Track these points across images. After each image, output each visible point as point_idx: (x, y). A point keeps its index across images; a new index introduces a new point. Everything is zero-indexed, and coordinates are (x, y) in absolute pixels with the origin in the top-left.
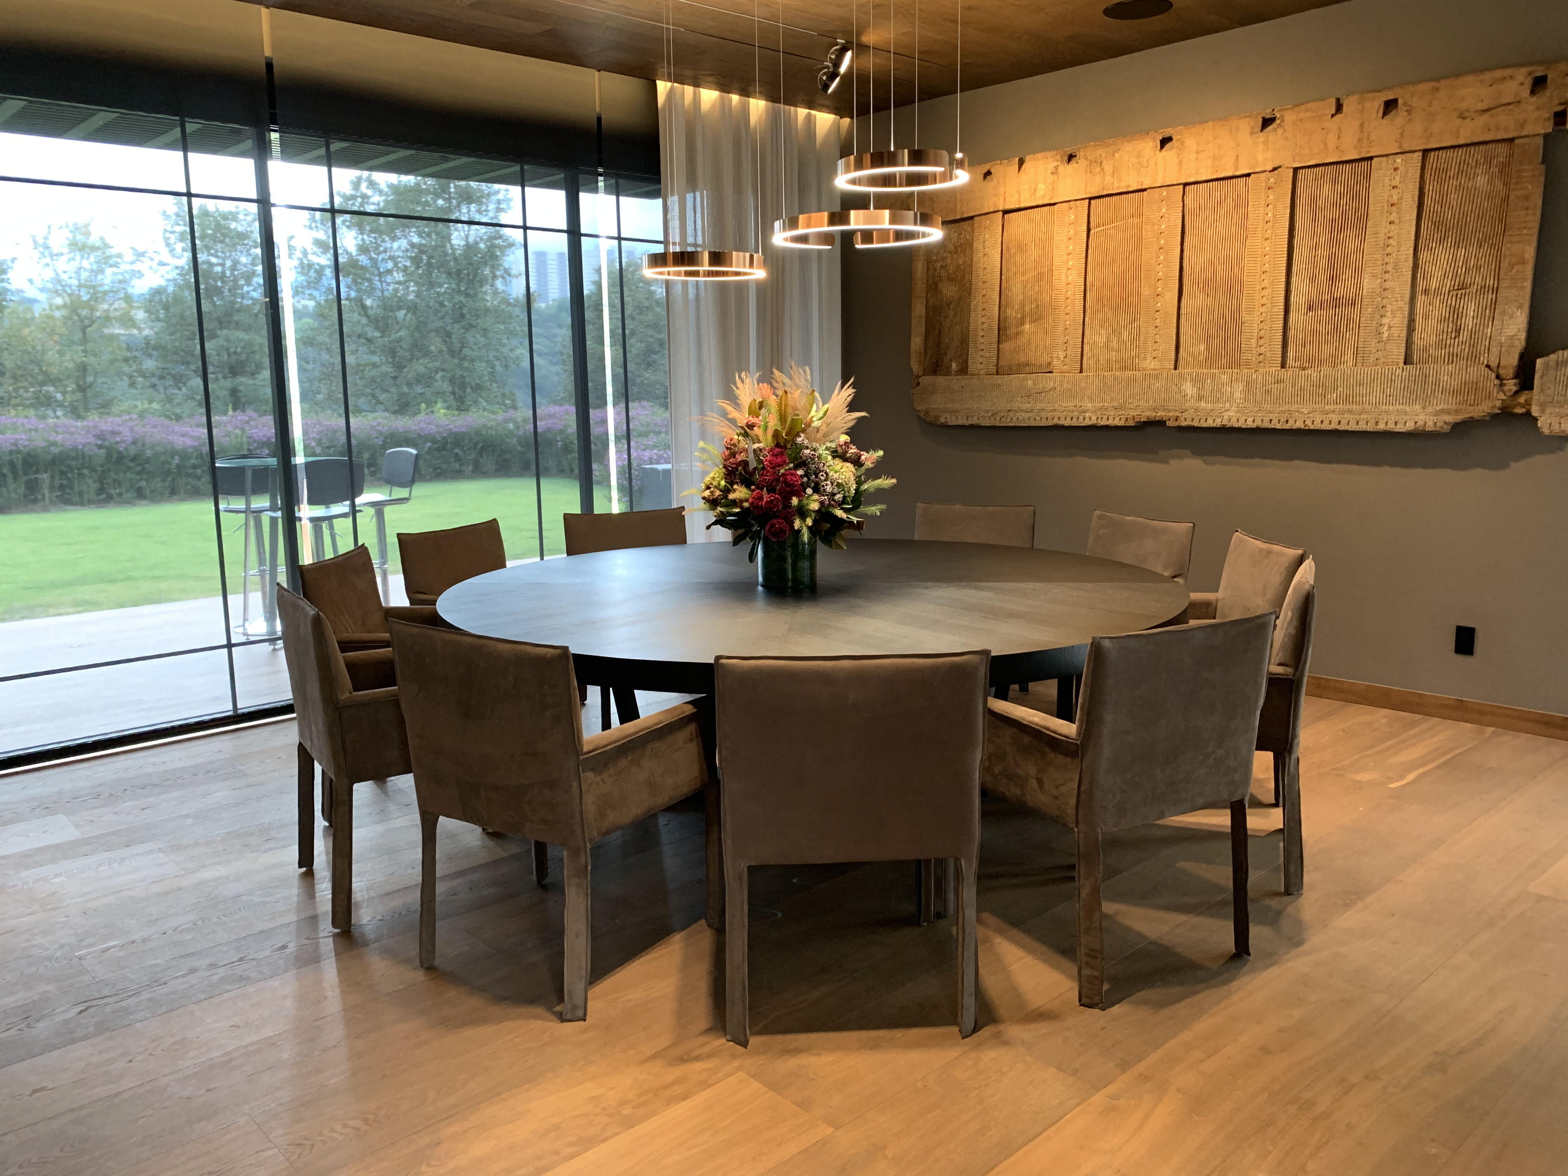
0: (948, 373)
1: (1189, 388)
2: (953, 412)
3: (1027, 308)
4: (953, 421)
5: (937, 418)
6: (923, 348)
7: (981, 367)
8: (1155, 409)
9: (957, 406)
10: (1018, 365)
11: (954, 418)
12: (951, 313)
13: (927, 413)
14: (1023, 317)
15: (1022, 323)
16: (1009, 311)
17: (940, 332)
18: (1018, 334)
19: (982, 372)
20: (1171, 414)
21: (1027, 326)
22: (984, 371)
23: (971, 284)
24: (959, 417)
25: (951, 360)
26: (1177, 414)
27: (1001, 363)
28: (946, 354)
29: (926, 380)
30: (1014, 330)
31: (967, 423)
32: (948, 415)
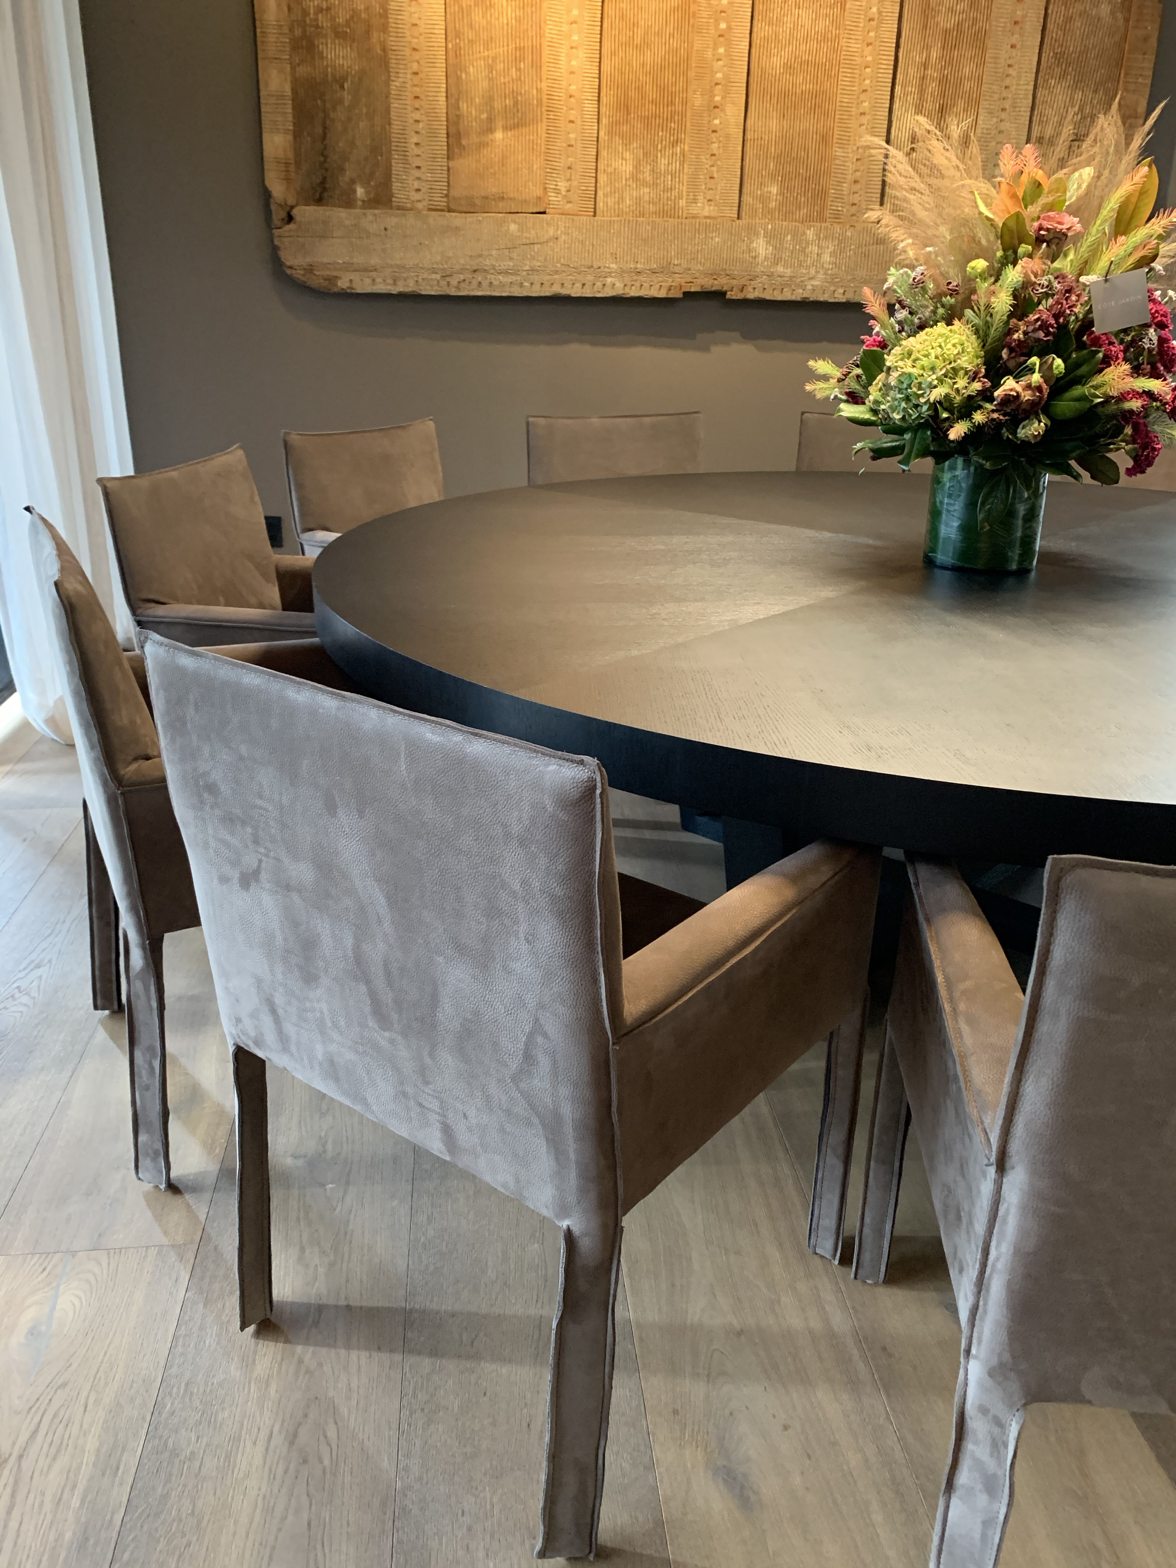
0: (348, 202)
1: (761, 247)
2: (366, 270)
3: (497, 105)
4: (364, 286)
5: (332, 280)
6: (291, 155)
7: (416, 196)
8: (714, 275)
9: (374, 261)
10: (486, 198)
11: (368, 281)
12: (347, 98)
13: (310, 269)
14: (490, 120)
15: (491, 130)
16: (464, 106)
17: (325, 128)
18: (482, 145)
19: (420, 206)
20: (734, 282)
21: (499, 135)
22: (425, 203)
23: (384, 50)
24: (378, 280)
25: (353, 182)
26: (743, 281)
27: (454, 193)
28: (342, 170)
29: (305, 213)
30: (474, 139)
31: (395, 290)
32: (355, 276)
